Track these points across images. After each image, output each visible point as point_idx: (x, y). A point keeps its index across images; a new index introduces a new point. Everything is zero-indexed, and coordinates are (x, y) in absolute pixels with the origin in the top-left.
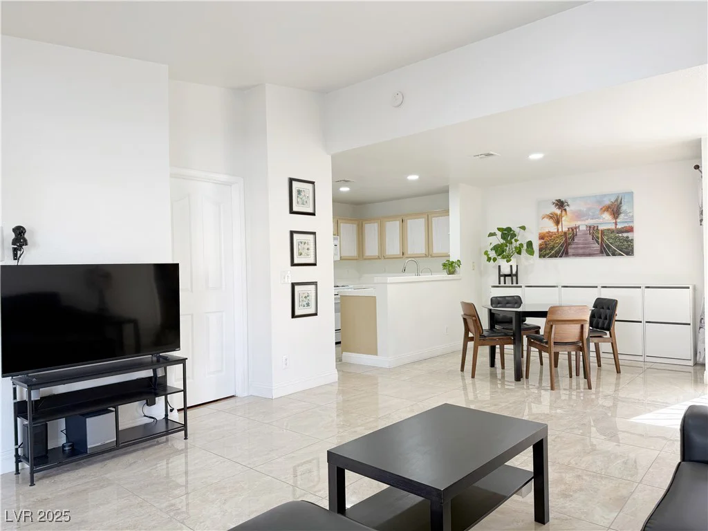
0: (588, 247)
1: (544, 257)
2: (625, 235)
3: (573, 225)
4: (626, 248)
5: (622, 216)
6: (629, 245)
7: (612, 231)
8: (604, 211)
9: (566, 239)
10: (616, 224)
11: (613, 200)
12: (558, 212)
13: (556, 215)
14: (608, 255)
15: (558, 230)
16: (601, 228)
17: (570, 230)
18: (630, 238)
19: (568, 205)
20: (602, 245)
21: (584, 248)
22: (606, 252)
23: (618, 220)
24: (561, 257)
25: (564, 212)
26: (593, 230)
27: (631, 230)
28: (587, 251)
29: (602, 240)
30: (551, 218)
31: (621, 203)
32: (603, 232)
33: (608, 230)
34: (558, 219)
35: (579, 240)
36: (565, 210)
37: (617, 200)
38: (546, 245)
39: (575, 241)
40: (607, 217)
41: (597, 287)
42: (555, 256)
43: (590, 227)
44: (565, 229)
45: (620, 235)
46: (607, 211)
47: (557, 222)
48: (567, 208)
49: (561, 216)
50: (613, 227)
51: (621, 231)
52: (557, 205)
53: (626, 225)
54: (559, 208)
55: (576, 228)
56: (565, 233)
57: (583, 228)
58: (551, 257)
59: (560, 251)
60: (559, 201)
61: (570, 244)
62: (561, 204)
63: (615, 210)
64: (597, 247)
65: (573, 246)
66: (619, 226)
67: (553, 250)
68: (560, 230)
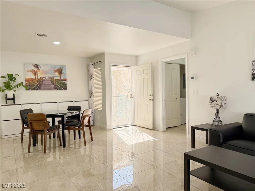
0: (50, 86)
1: (29, 90)
2: (64, 82)
3: (43, 76)
4: (64, 87)
5: (63, 74)
6: (65, 86)
7: (59, 80)
8: (56, 72)
9: (39, 82)
10: (60, 77)
11: (59, 68)
12: (36, 69)
13: (35, 71)
14: (57, 89)
15: (35, 77)
16: (55, 78)
17: (42, 78)
18: (66, 83)
19: (40, 67)
20: (55, 86)
21: (48, 86)
22: (57, 88)
23: (61, 76)
24: (37, 90)
25: (38, 70)
26: (51, 79)
27: (66, 80)
28: (50, 88)
29: (55, 83)
30: (32, 72)
31: (62, 69)
32: (55, 80)
33: (58, 79)
34: (35, 73)
35: (45, 83)
36: (39, 69)
37: (60, 68)
38: (30, 84)
39: (44, 83)
40: (57, 74)
41: (57, 102)
42: (34, 89)
43: (50, 78)
44: (39, 78)
45: (62, 82)
46: (57, 72)
47: (35, 74)
48: (39, 68)
49: (37, 71)
50: (59, 78)
51: (62, 80)
52: (35, 66)
53: (64, 78)
54: (36, 68)
55: (44, 77)
56: (39, 79)
57: (47, 78)
58: (32, 90)
59: (37, 87)
60: (36, 64)
61: (41, 84)
62: (37, 66)
63: (60, 71)
64: (53, 86)
65: (43, 85)
66: (62, 78)
67: (33, 87)
68: (37, 78)
